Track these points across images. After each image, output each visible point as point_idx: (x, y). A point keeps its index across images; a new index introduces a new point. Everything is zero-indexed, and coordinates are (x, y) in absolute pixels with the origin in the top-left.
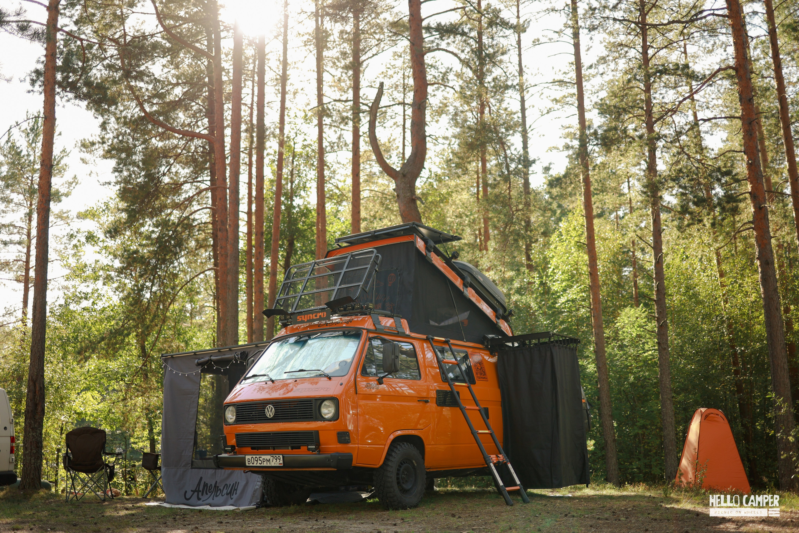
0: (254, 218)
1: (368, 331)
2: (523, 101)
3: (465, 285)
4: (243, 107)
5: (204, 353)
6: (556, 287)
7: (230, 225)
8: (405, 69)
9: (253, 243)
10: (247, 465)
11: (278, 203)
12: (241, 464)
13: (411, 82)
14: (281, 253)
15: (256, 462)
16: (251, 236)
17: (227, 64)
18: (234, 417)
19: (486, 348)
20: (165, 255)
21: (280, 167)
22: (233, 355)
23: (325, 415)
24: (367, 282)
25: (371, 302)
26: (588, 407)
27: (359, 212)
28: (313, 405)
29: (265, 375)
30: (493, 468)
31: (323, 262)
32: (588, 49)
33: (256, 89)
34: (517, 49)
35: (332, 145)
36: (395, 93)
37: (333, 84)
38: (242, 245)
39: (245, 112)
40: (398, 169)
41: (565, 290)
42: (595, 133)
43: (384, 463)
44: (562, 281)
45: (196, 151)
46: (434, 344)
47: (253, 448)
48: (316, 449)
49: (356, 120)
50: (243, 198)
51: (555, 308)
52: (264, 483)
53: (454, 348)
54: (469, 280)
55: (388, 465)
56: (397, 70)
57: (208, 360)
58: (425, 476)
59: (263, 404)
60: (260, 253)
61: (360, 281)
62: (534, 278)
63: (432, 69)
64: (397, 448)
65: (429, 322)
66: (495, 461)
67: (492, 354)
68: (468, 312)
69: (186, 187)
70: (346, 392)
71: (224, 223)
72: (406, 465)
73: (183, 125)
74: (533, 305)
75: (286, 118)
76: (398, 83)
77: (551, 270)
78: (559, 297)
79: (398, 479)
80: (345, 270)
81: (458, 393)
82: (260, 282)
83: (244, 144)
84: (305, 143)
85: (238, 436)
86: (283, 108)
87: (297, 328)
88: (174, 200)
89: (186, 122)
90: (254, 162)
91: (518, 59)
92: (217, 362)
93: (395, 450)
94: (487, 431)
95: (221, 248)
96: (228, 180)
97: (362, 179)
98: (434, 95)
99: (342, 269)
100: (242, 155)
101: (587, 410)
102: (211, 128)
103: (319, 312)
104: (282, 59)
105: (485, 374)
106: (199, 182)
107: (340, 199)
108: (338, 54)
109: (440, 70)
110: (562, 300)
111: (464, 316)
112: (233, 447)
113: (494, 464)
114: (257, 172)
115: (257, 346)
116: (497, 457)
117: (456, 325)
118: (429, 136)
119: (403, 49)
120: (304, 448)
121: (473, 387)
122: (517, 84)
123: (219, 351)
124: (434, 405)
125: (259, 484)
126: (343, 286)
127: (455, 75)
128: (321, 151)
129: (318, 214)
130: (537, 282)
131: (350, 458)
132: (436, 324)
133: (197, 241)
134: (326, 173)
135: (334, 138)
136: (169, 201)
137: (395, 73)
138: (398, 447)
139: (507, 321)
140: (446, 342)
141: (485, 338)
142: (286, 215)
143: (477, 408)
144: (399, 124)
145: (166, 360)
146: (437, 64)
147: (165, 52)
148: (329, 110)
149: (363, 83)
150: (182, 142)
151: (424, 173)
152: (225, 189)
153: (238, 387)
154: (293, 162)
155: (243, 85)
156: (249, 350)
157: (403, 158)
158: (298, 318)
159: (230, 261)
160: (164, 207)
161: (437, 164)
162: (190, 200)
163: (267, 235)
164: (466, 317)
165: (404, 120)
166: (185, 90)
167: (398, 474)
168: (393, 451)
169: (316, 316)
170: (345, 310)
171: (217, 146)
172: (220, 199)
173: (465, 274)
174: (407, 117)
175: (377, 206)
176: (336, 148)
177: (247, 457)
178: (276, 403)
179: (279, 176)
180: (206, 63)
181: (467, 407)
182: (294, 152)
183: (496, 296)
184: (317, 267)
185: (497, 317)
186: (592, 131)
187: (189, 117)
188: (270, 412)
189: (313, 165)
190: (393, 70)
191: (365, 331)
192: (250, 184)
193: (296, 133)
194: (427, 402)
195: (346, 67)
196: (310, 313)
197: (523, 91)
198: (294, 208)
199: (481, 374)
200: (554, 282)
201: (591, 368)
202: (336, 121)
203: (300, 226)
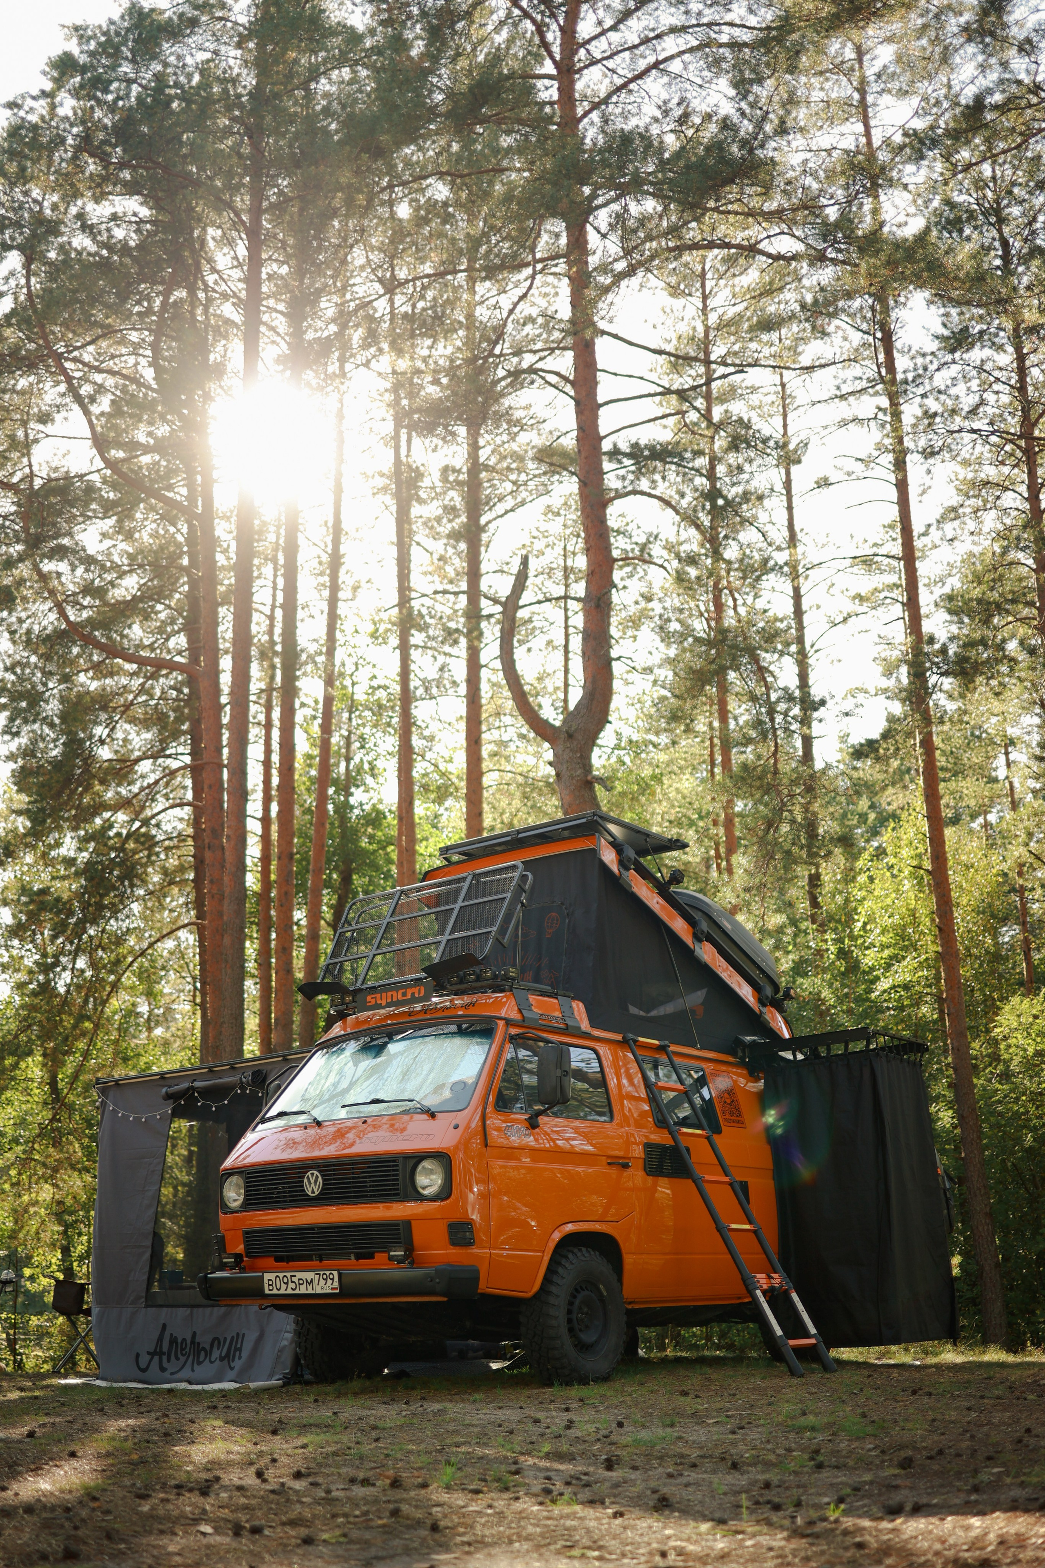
0: (274, 828)
1: (509, 1022)
2: (797, 597)
3: (697, 938)
4: (256, 617)
5: (180, 1073)
6: (869, 959)
7: (228, 836)
8: (566, 539)
9: (273, 877)
10: (267, 1292)
11: (322, 799)
12: (256, 1292)
13: (581, 562)
14: (328, 898)
15: (284, 1286)
16: (269, 864)
17: (224, 531)
18: (242, 1198)
19: (742, 1064)
20: (102, 896)
21: (326, 728)
22: (237, 1078)
23: (424, 1188)
24: (503, 930)
25: (514, 966)
26: (948, 1185)
27: (480, 814)
28: (400, 1168)
29: (302, 1113)
30: (762, 1299)
31: (418, 890)
32: (924, 492)
33: (281, 582)
34: (784, 498)
35: (426, 685)
36: (549, 584)
37: (430, 569)
38: (252, 881)
39: (258, 626)
40: (557, 723)
41: (888, 966)
42: (944, 650)
43: (542, 1288)
44: (883, 947)
45: (163, 697)
46: (638, 1053)
47: (278, 1259)
48: (406, 1257)
49: (474, 635)
50: (254, 791)
51: (868, 1000)
52: (298, 1334)
53: (677, 1060)
54: (704, 926)
55: (549, 1293)
56: (551, 540)
57: (188, 1089)
58: (625, 1318)
59: (299, 1168)
60: (286, 893)
61: (492, 924)
62: (826, 941)
63: (620, 537)
64: (566, 1257)
65: (627, 1009)
66: (765, 1287)
67: (753, 1074)
68: (704, 991)
69: (145, 766)
70: (465, 1143)
71: (216, 833)
72: (586, 1293)
73: (140, 646)
74: (826, 993)
75: (338, 635)
76: (554, 566)
77: (859, 925)
78: (877, 978)
79: (570, 1321)
80: (460, 903)
81: (688, 1150)
82: (285, 951)
83: (256, 686)
84: (375, 683)
85: (250, 1236)
86: (333, 618)
87: (365, 1021)
88: (118, 793)
89: (146, 642)
90: (276, 722)
91: (786, 515)
92: (206, 1093)
93: (563, 1261)
94: (747, 1227)
95: (211, 882)
96: (226, 751)
97: (486, 750)
98: (625, 587)
99: (455, 902)
100: (253, 708)
101: (945, 1190)
102: (194, 650)
103: (410, 986)
104: (330, 524)
105: (739, 1115)
106: (169, 756)
107: (442, 794)
108: (440, 511)
109: (634, 540)
110: (884, 984)
111: (696, 998)
112: (238, 1257)
113: (764, 1293)
114: (281, 737)
115: (285, 1060)
116: (769, 1277)
117: (680, 1016)
118: (618, 659)
119: (562, 500)
120: (380, 1257)
121: (716, 1138)
122: (786, 564)
123: (211, 1071)
124: (641, 1173)
125: (289, 1336)
126: (457, 935)
127: (665, 548)
128: (407, 698)
129: (400, 819)
130: (833, 949)
131: (474, 1276)
132: (642, 1013)
133: (165, 872)
134: (416, 742)
135: (431, 673)
136: (110, 794)
137: (547, 546)
138: (570, 1256)
139: (781, 1010)
140: (662, 1049)
141: (739, 1043)
142: (337, 823)
143: (727, 1179)
144: (556, 643)
145: (104, 1091)
146: (629, 528)
147: (108, 508)
148: (422, 617)
149: (488, 562)
150: (136, 682)
151: (607, 737)
152: (221, 766)
153: (250, 1138)
154: (350, 719)
155: (255, 574)
156: (269, 1068)
157: (566, 707)
158: (369, 998)
159: (228, 907)
160: (99, 807)
161: (632, 720)
162: (151, 792)
163: (299, 862)
164: (701, 1000)
165: (567, 635)
166: (142, 582)
167: (569, 1312)
168: (560, 1264)
169: (404, 994)
170: (462, 981)
171: (204, 685)
172: (210, 787)
173: (697, 916)
174: (571, 630)
175: (517, 803)
176: (434, 691)
177: (267, 1276)
178: (326, 1166)
179: (325, 746)
180: (185, 530)
181: (707, 1178)
182: (353, 701)
183: (758, 960)
184: (404, 899)
185: (761, 1002)
186: (937, 646)
187: (152, 632)
188: (313, 1184)
189: (389, 725)
190: (544, 542)
191: (501, 1023)
192: (267, 764)
193: (356, 664)
194: (625, 1166)
195: (455, 536)
196: (391, 990)
197: (797, 577)
198: (352, 808)
199: (732, 1114)
200: (868, 948)
201: (945, 1117)
202: (434, 638)
203: (364, 843)
